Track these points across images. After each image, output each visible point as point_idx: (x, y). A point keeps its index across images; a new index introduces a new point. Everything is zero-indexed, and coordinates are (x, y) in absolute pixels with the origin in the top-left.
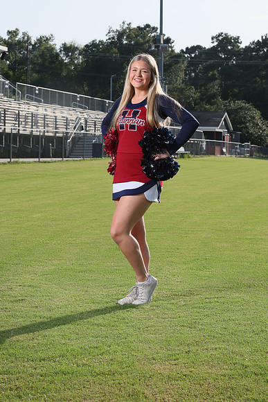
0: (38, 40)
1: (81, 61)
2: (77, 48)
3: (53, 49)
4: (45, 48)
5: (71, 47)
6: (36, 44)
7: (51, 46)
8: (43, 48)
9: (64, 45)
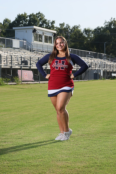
0: (73, 27)
1: (93, 36)
2: (91, 31)
3: (80, 31)
4: (77, 31)
5: (88, 30)
6: (72, 29)
7: (79, 30)
8: (75, 31)
9: (85, 29)
